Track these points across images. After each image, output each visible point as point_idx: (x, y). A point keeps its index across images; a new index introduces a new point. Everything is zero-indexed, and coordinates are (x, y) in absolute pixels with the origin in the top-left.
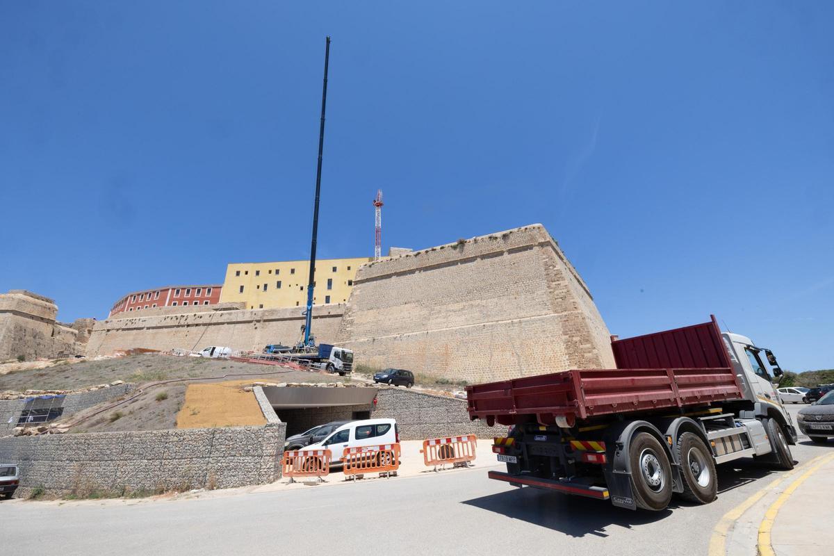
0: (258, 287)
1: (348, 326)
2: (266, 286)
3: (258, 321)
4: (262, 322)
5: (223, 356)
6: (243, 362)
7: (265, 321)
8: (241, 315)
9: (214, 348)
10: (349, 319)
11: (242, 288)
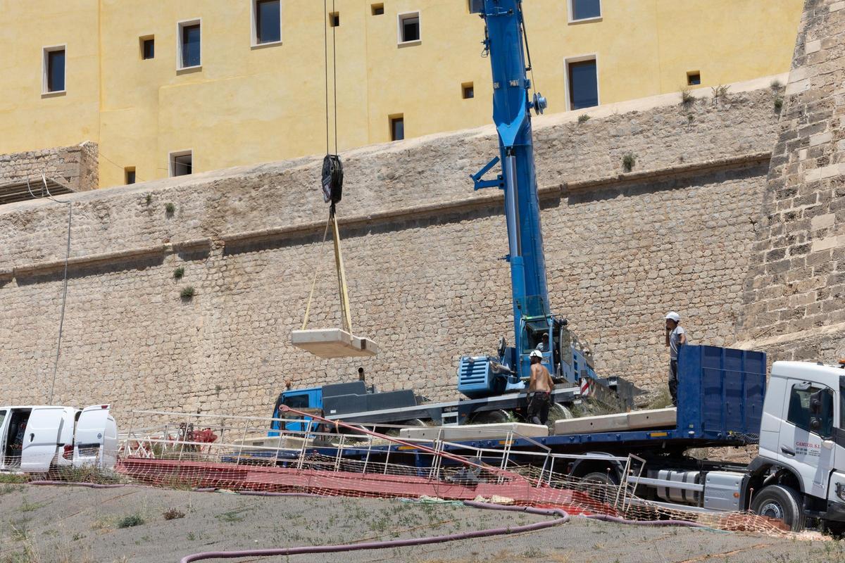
0: (148, 48)
1: (818, 222)
2: (190, 34)
3: (196, 252)
4: (216, 257)
5: (79, 460)
6: (216, 486)
7: (234, 247)
8: (89, 221)
9: (20, 417)
10: (816, 174)
11: (55, 60)
